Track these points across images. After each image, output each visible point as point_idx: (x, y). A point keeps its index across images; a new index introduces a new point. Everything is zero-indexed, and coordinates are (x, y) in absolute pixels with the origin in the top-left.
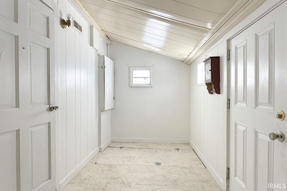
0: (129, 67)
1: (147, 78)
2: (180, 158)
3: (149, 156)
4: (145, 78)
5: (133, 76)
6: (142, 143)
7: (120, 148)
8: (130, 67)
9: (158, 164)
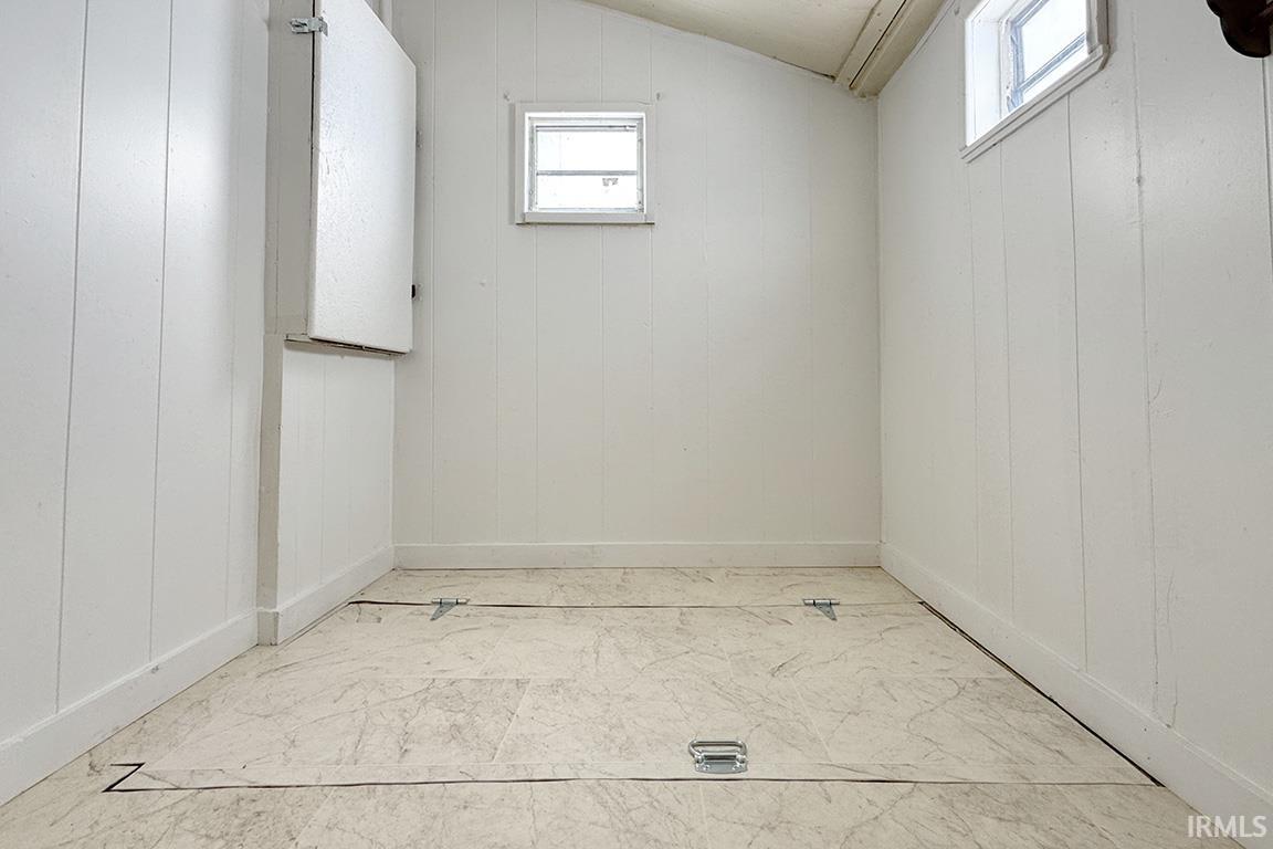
0: (512, 109)
1: (620, 178)
2: (881, 684)
3: (634, 668)
4: (610, 176)
5: (541, 166)
6: (591, 572)
7: (433, 610)
8: (518, 106)
9: (720, 758)
